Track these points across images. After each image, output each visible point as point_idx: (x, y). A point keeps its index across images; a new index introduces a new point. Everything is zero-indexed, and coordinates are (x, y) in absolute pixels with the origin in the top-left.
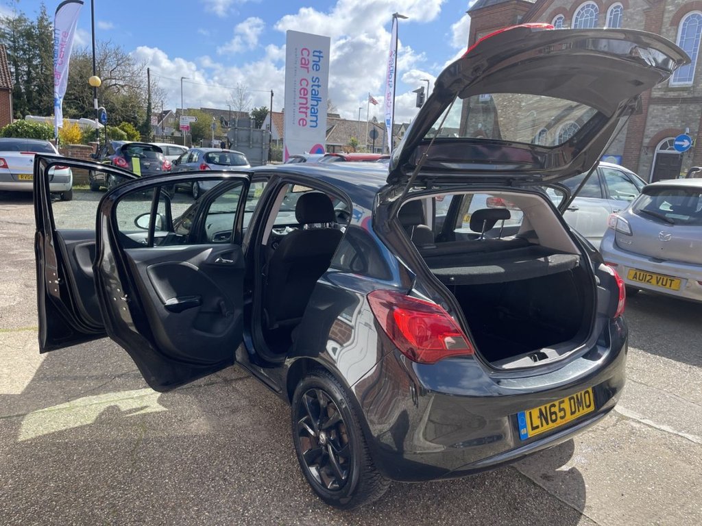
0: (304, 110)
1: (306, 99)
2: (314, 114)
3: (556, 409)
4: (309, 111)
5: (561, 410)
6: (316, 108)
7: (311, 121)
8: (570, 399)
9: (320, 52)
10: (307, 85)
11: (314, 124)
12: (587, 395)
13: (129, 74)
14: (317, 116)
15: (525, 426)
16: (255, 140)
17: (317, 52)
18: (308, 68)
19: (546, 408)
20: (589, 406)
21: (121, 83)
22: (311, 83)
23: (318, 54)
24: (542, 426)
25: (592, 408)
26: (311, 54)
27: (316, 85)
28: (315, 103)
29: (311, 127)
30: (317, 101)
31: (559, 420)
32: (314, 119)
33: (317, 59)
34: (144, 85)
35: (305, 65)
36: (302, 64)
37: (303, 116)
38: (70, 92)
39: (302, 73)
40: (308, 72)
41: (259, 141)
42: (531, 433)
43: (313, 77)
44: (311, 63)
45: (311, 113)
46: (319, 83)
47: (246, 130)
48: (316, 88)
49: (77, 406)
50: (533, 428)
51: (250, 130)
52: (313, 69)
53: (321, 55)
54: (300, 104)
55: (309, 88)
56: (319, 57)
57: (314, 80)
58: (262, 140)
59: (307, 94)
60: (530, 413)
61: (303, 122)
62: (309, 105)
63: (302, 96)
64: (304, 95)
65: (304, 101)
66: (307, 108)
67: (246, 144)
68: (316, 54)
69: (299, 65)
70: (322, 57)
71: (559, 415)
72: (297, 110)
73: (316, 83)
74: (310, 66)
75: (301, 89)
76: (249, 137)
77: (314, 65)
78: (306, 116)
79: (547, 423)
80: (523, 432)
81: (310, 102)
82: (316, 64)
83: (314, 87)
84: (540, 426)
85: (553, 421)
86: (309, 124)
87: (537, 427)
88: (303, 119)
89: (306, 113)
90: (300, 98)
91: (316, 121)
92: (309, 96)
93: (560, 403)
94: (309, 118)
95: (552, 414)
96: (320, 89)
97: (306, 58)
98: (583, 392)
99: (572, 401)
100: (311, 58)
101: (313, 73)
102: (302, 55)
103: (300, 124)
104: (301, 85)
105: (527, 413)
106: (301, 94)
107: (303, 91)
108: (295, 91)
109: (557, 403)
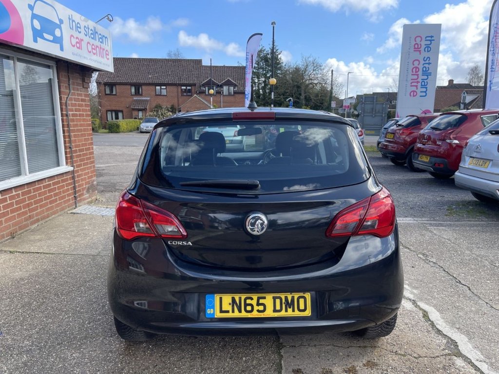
0: (415, 84)
1: (418, 75)
2: (424, 86)
3: (253, 302)
4: (419, 85)
5: (258, 304)
6: (426, 81)
7: (421, 92)
8: (274, 298)
9: (432, 37)
10: (418, 65)
11: (424, 94)
12: (302, 301)
13: (321, 75)
14: (426, 88)
15: (213, 307)
16: (377, 111)
17: (430, 37)
18: (420, 51)
19: (240, 299)
20: (305, 310)
21: (316, 82)
22: (422, 62)
23: (430, 38)
24: (233, 311)
25: (308, 313)
26: (424, 39)
27: (427, 64)
28: (426, 77)
29: (421, 96)
30: (427, 76)
31: (255, 312)
32: (424, 90)
33: (429, 43)
34: (329, 81)
35: (417, 49)
36: (415, 48)
37: (414, 88)
39: (416, 55)
40: (420, 54)
41: (381, 111)
42: (218, 315)
43: (425, 57)
44: (423, 47)
45: (422, 85)
46: (430, 62)
48: (427, 66)
50: (221, 311)
52: (425, 51)
53: (433, 38)
54: (412, 79)
55: (421, 67)
56: (431, 41)
57: (425, 59)
58: (383, 110)
59: (418, 71)
60: (221, 297)
61: (414, 94)
62: (420, 80)
63: (414, 73)
64: (416, 72)
65: (415, 77)
66: (418, 82)
68: (428, 38)
69: (412, 49)
70: (434, 40)
71: (256, 308)
72: (409, 84)
73: (427, 62)
74: (422, 49)
75: (413, 68)
76: (373, 109)
77: (425, 48)
78: (417, 89)
79: (240, 312)
80: (209, 311)
81: (421, 77)
82: (428, 48)
83: (425, 65)
84: (231, 311)
85: (247, 311)
86: (419, 94)
87: (228, 312)
88: (414, 91)
89: (417, 86)
90: (412, 75)
91: (425, 92)
92: (420, 73)
93: (259, 299)
94: (420, 89)
95: (246, 305)
96: (430, 66)
97: (419, 43)
98: (297, 296)
99: (278, 301)
100: (424, 43)
101: (426, 55)
102: (415, 41)
103: (411, 96)
104: (413, 65)
105: (217, 297)
106: (413, 72)
107: (415, 69)
108: (407, 70)
109: (255, 297)
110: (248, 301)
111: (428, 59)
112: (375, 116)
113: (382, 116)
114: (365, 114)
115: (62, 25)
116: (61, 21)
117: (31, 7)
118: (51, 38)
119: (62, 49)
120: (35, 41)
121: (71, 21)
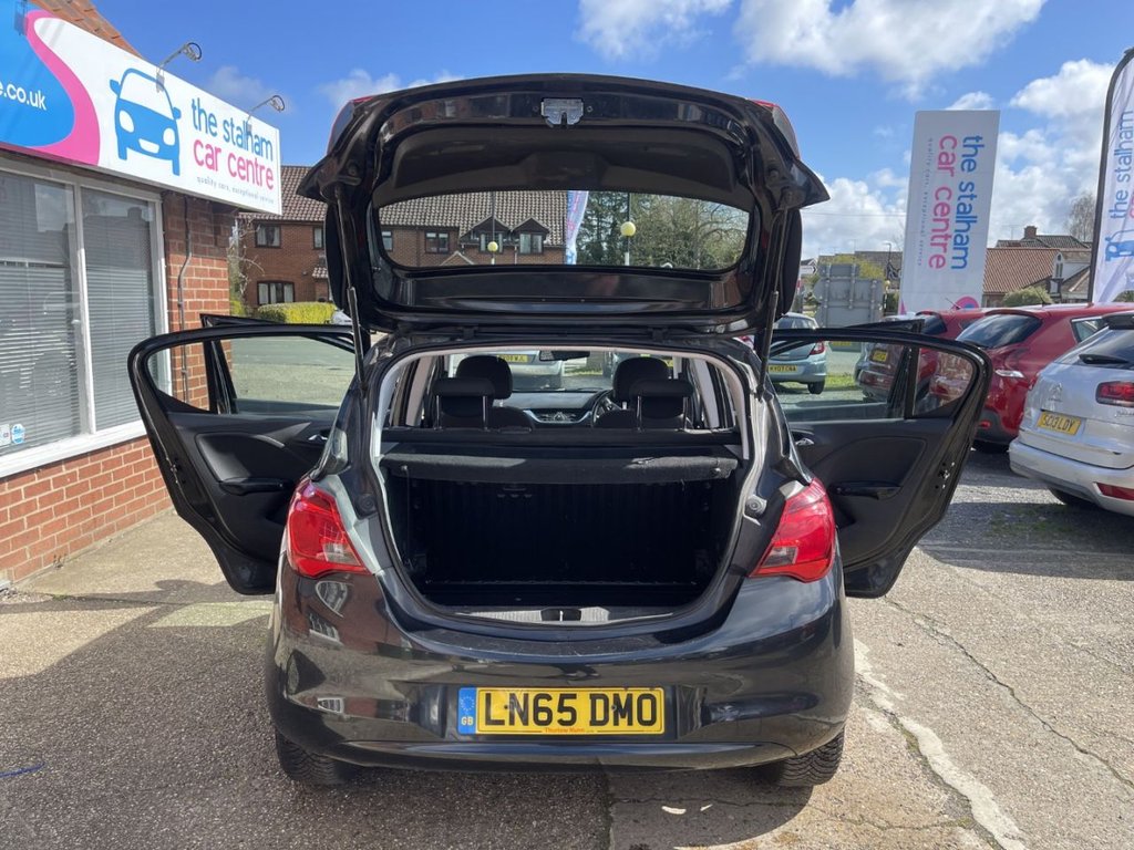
0: (941, 240)
1: (947, 221)
2: (961, 245)
3: (550, 704)
4: (950, 242)
5: (562, 709)
6: (964, 234)
7: (954, 258)
8: (593, 698)
9: (978, 138)
10: (949, 198)
11: (961, 263)
12: (647, 704)
14: (966, 249)
15: (473, 713)
16: (858, 297)
17: (973, 138)
18: (952, 169)
19: (526, 697)
20: (652, 722)
22: (956, 193)
23: (973, 142)
24: (512, 722)
25: (658, 728)
26: (960, 143)
27: (967, 196)
28: (964, 226)
29: (953, 267)
30: (968, 223)
31: (555, 724)
32: (962, 253)
33: (972, 151)
35: (946, 164)
36: (940, 163)
37: (938, 250)
39: (941, 178)
40: (952, 175)
41: (866, 297)
42: (483, 728)
43: (962, 183)
44: (960, 159)
45: (956, 243)
46: (974, 192)
47: (846, 281)
48: (966, 201)
50: (489, 721)
51: (850, 281)
52: (963, 169)
53: (980, 142)
54: (934, 230)
55: (953, 203)
56: (975, 147)
57: (963, 187)
58: (870, 295)
59: (948, 213)
60: (488, 697)
61: (938, 261)
62: (951, 231)
63: (939, 217)
64: (943, 214)
65: (942, 225)
66: (947, 237)
67: (843, 304)
68: (969, 142)
69: (935, 165)
70: (983, 146)
71: (557, 716)
72: (927, 240)
73: (968, 193)
74: (957, 165)
75: (937, 206)
76: (848, 292)
77: (964, 162)
78: (945, 250)
79: (525, 723)
80: (466, 721)
81: (954, 226)
82: (970, 163)
83: (963, 200)
84: (507, 722)
85: (538, 723)
86: (950, 262)
87: (501, 722)
88: (938, 257)
89: (944, 245)
90: (935, 220)
91: (964, 258)
92: (952, 216)
93: (563, 697)
94: (951, 253)
95: (537, 710)
96: (974, 202)
97: (950, 151)
98: (636, 694)
100: (960, 150)
101: (966, 177)
102: (942, 147)
103: (931, 266)
104: (937, 198)
106: (936, 214)
107: (940, 208)
108: (924, 211)
109: (555, 694)
110: (542, 703)
111: (970, 187)
112: (854, 307)
113: (869, 308)
114: (832, 304)
115: (178, 121)
116: (177, 113)
117: (116, 87)
118: (154, 148)
119: (176, 171)
120: (123, 155)
121: (197, 112)
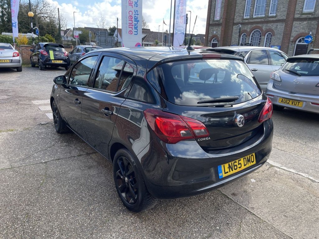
0: (131, 26)
2: (136, 28)
3: (237, 164)
4: (133, 27)
5: (239, 164)
6: (136, 25)
7: (135, 32)
10: (132, 14)
11: (136, 33)
12: (252, 157)
13: (49, 11)
14: (137, 29)
15: (221, 172)
16: (109, 42)
18: (132, 6)
19: (232, 163)
20: (253, 161)
21: (46, 15)
22: (134, 13)
24: (230, 172)
27: (136, 14)
28: (136, 23)
29: (135, 34)
30: (137, 22)
31: (238, 169)
32: (136, 30)
33: (137, 1)
34: (57, 16)
35: (131, 4)
36: (129, 3)
37: (131, 29)
38: (22, 21)
39: (130, 8)
40: (132, 8)
41: (111, 42)
42: (224, 175)
43: (135, 10)
44: (134, 3)
45: (135, 28)
46: (138, 13)
47: (105, 37)
49: (15, 167)
50: (225, 173)
51: (106, 37)
52: (135, 6)
54: (129, 23)
55: (133, 16)
57: (135, 11)
58: (112, 41)
59: (132, 19)
60: (224, 166)
62: (133, 24)
63: (130, 19)
64: (131, 19)
65: (131, 22)
67: (105, 44)
69: (128, 4)
71: (238, 166)
72: (128, 27)
73: (136, 13)
74: (133, 4)
75: (129, 16)
76: (106, 40)
77: (135, 4)
79: (232, 170)
80: (220, 175)
81: (134, 23)
83: (136, 15)
84: (229, 172)
85: (235, 169)
88: (131, 31)
89: (132, 28)
90: (129, 20)
91: (137, 32)
92: (133, 19)
93: (239, 161)
94: (134, 30)
95: (234, 166)
96: (138, 16)
98: (250, 155)
99: (245, 160)
101: (136, 8)
103: (129, 33)
104: (129, 14)
105: (222, 166)
106: (129, 19)
107: (130, 17)
108: (126, 17)
109: (237, 161)
110: (235, 164)
111: (137, 11)
114: (101, 44)
